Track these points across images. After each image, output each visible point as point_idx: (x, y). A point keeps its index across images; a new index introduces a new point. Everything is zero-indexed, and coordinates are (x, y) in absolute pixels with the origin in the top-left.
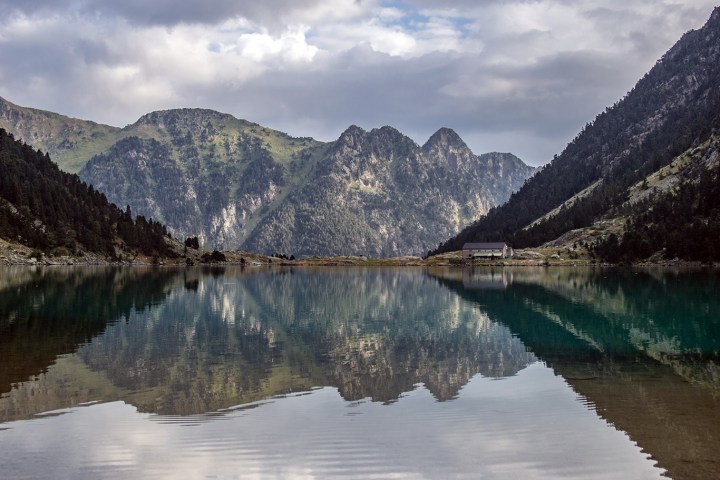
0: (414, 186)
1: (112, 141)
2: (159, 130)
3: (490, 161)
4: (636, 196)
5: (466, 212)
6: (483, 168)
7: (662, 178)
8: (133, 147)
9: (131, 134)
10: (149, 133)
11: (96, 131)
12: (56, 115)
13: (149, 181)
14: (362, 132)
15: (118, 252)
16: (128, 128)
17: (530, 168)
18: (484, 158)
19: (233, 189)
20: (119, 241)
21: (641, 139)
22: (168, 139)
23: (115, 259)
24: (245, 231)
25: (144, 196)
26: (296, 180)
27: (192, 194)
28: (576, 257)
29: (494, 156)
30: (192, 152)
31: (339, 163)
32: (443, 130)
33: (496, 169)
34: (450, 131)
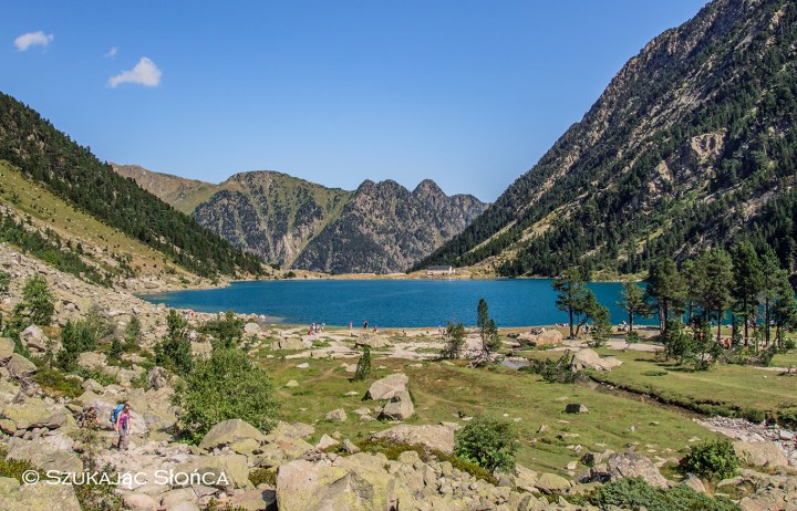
0: (407, 219)
1: (212, 193)
2: (242, 186)
3: (457, 200)
4: (525, 237)
5: (443, 234)
6: (453, 205)
7: (540, 225)
8: (225, 196)
9: (223, 188)
10: (235, 187)
11: (201, 187)
12: (175, 177)
13: (236, 218)
14: (373, 183)
15: (238, 274)
16: (221, 184)
17: (484, 204)
18: (454, 198)
19: (291, 222)
20: (237, 267)
21: (540, 195)
22: (248, 190)
23: (237, 278)
24: (298, 250)
25: (233, 228)
26: (330, 216)
27: (264, 226)
28: (488, 273)
29: (460, 197)
30: (264, 200)
31: (358, 205)
32: (426, 181)
33: (461, 206)
34: (430, 181)
